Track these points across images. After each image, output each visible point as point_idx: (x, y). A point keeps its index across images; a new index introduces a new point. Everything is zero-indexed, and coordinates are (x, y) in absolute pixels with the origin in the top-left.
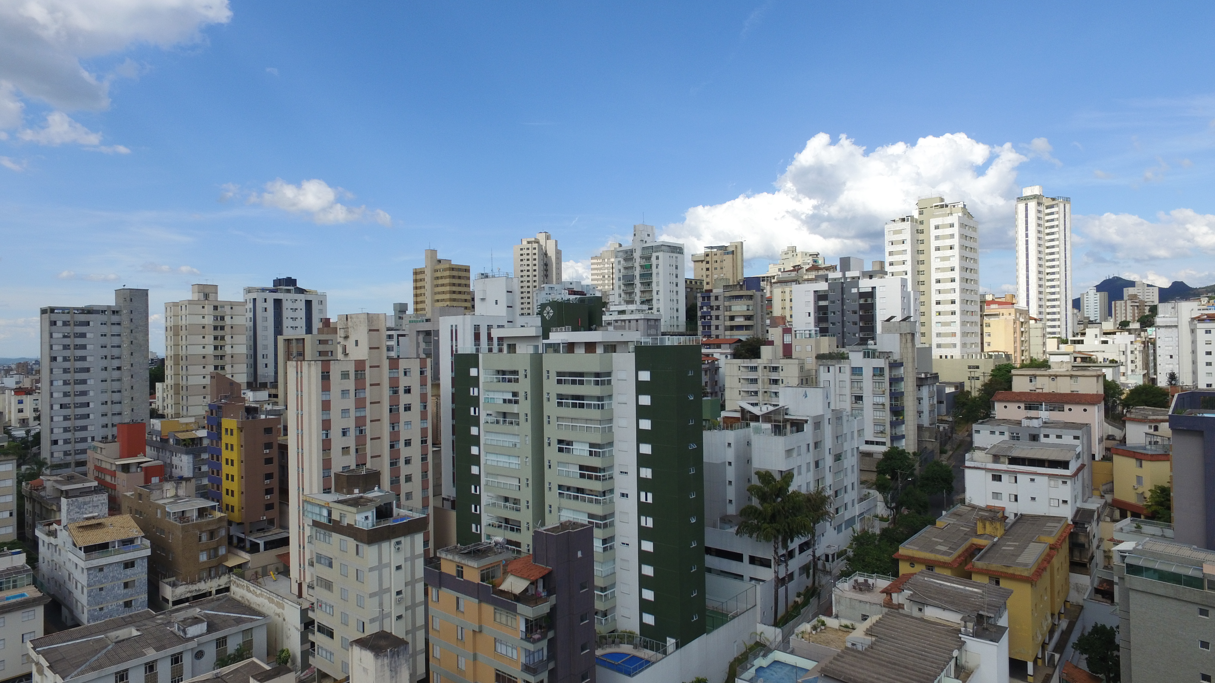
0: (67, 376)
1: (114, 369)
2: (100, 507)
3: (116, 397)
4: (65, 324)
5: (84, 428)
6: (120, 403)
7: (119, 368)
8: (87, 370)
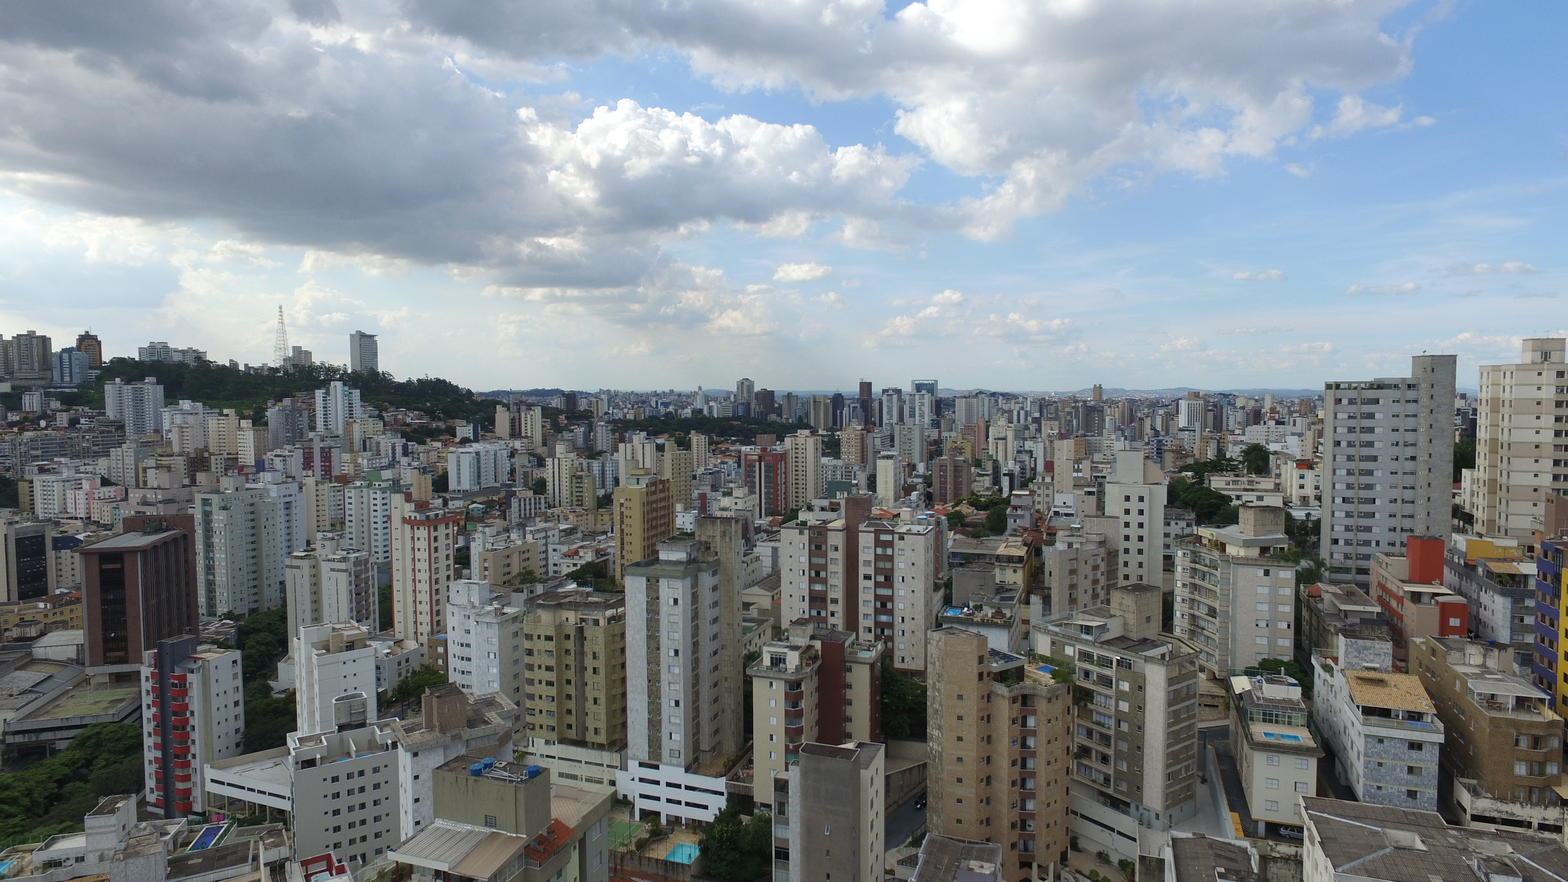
0: (1351, 465)
1: (1406, 459)
2: (1383, 657)
3: (1408, 494)
4: (1351, 402)
5: (1368, 529)
6: (1413, 502)
7: (1413, 458)
8: (1375, 459)
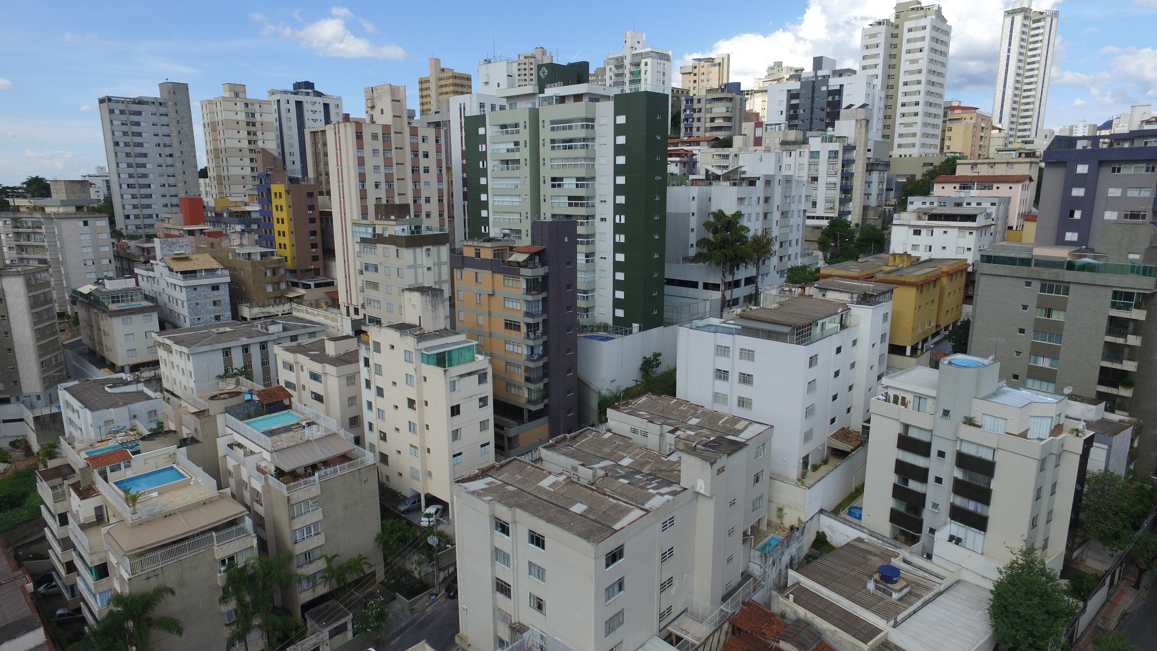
0: (130, 160)
1: (167, 156)
2: (185, 247)
3: (172, 181)
4: (122, 112)
5: (149, 206)
6: (176, 186)
7: (171, 155)
8: (145, 155)
